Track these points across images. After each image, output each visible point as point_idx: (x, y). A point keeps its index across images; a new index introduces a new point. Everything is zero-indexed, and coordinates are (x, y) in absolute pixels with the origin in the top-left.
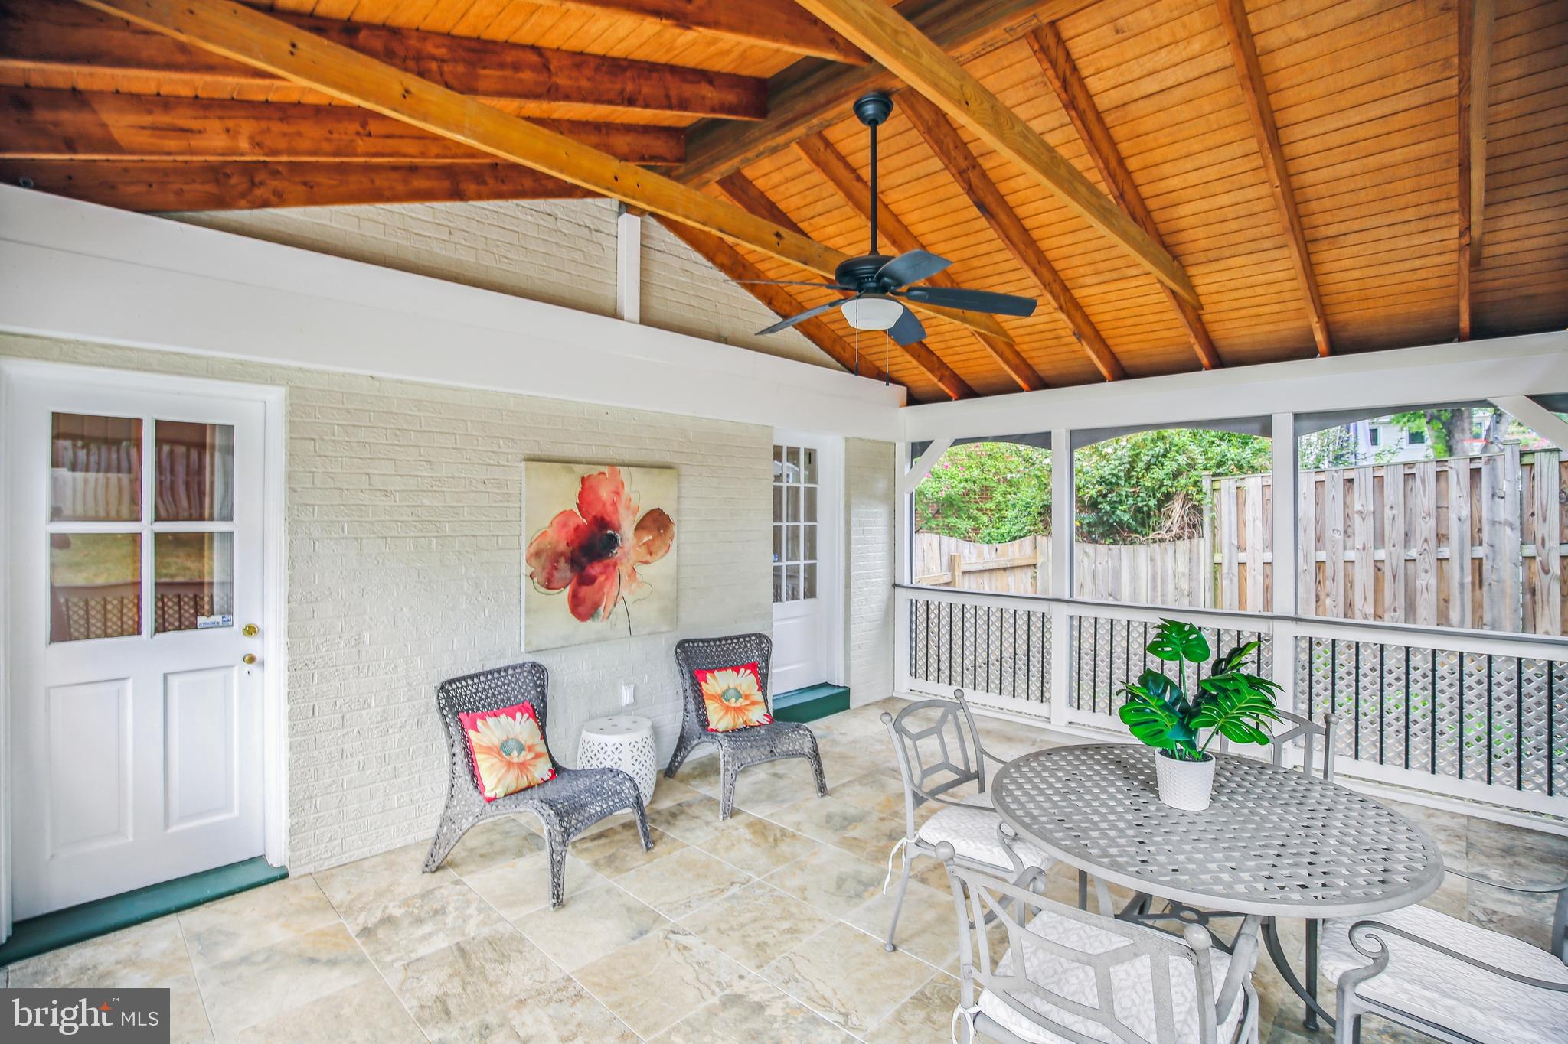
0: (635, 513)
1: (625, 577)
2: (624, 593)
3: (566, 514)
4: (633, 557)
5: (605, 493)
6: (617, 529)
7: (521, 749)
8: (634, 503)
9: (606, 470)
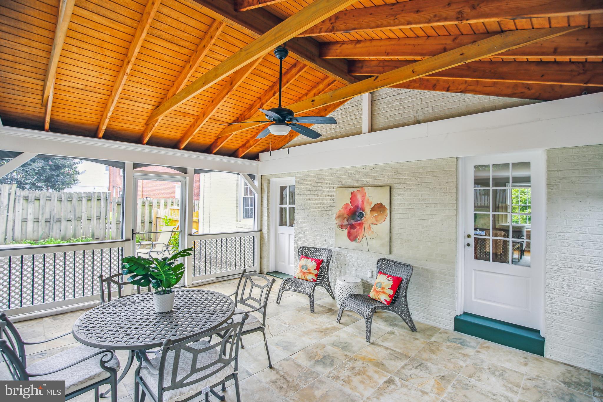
0: (370, 205)
1: (366, 229)
2: (366, 234)
3: (347, 205)
4: (370, 221)
5: (359, 197)
6: (363, 210)
7: (306, 269)
8: (370, 201)
9: (359, 189)
